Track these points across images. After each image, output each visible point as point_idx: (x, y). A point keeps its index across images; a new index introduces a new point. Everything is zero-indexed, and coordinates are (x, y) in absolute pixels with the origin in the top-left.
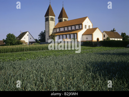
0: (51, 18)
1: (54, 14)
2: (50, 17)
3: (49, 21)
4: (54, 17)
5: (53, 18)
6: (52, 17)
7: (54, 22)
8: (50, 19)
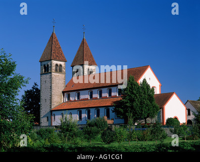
0: (57, 65)
1: (63, 57)
2: (54, 62)
3: (51, 73)
4: (62, 63)
5: (61, 65)
6: (59, 63)
7: (63, 76)
8: (54, 68)
